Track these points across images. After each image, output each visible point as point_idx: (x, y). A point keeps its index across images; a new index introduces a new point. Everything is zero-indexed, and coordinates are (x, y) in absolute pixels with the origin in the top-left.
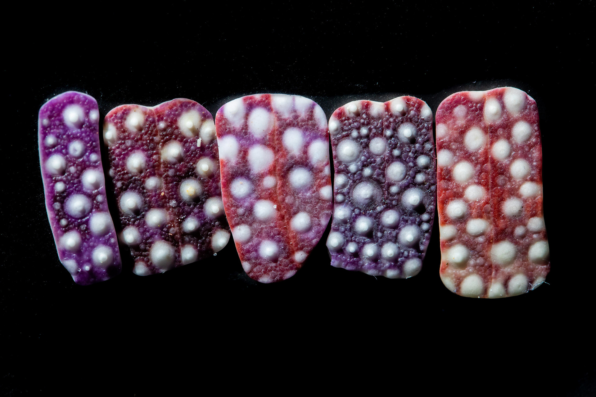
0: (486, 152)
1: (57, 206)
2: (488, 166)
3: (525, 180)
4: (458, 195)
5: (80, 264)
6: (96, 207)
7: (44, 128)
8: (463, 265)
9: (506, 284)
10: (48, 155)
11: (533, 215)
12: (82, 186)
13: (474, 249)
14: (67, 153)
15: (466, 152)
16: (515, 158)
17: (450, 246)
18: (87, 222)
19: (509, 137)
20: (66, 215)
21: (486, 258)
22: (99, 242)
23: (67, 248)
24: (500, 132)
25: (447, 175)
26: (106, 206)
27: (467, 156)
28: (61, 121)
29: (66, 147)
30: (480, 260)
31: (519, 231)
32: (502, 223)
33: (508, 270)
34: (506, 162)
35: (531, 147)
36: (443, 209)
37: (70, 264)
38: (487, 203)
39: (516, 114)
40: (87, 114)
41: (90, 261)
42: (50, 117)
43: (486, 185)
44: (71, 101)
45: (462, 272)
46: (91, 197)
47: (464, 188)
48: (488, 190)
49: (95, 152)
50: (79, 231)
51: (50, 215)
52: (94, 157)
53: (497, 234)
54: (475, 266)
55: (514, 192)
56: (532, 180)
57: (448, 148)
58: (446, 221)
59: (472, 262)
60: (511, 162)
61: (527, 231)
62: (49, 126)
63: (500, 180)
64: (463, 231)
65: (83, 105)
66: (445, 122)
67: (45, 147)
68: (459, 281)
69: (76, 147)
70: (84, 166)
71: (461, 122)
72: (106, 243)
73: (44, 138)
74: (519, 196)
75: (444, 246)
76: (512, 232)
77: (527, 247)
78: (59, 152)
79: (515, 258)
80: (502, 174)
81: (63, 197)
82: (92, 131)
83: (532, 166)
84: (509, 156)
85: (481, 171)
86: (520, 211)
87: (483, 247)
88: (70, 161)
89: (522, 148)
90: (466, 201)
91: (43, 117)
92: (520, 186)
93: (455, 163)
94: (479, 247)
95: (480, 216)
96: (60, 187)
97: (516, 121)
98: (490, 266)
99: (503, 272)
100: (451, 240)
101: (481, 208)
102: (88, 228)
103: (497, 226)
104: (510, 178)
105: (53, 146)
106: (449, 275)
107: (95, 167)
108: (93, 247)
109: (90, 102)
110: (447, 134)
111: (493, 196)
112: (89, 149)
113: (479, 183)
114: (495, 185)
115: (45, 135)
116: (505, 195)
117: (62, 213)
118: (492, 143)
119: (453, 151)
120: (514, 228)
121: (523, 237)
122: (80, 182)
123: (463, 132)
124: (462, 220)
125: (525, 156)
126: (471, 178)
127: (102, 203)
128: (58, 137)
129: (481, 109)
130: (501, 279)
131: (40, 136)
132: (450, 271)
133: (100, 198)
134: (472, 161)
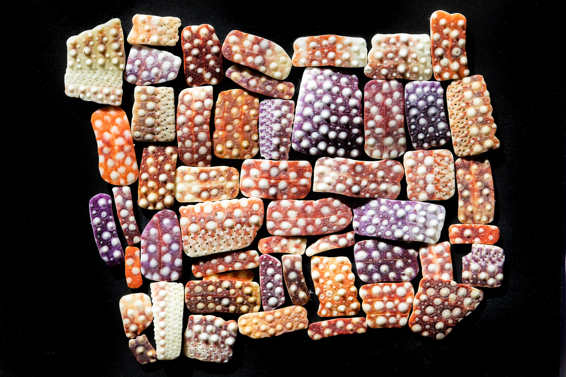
0: (383, 103)
1: (98, 236)
2: (384, 108)
3: (397, 113)
4: (372, 118)
5: (109, 258)
6: (113, 236)
7: (91, 208)
8: (373, 146)
9: (389, 154)
10: (93, 218)
11: (400, 127)
12: (107, 228)
13: (377, 139)
14: (101, 217)
15: (375, 102)
16: (394, 105)
17: (368, 138)
18: (110, 242)
19: (392, 97)
20: (102, 240)
21: (382, 143)
22: (115, 249)
23: (104, 252)
24: (389, 95)
25: (368, 111)
26: (117, 235)
27: (376, 104)
28: (98, 205)
29: (100, 214)
30: (380, 144)
31: (395, 133)
32: (388, 130)
33: (390, 148)
34: (391, 106)
35: (400, 101)
36: (366, 124)
37: (105, 259)
38: (383, 122)
39: (395, 89)
40: (107, 201)
41: (112, 257)
42: (93, 204)
43: (382, 115)
44: (101, 197)
45: (373, 149)
46: (111, 232)
47: (374, 116)
48: (383, 117)
49: (111, 215)
50: (108, 245)
51: (96, 240)
52: (111, 217)
53: (386, 134)
54: (378, 146)
55: (393, 118)
56: (400, 114)
57: (369, 101)
58: (368, 128)
59: (377, 144)
60: (393, 106)
61: (398, 133)
62: (93, 207)
63: (388, 113)
64: (373, 132)
65: (105, 198)
66: (368, 91)
67: (92, 215)
68: (371, 152)
69: (104, 214)
70: (108, 221)
71: (374, 91)
72: (118, 249)
73: (92, 212)
74: (395, 120)
75: (366, 138)
76: (392, 133)
77: (398, 139)
78: (98, 216)
79: (393, 144)
80: (389, 111)
81: (100, 233)
82: (109, 207)
83: (400, 108)
84: (392, 104)
85: (381, 109)
86: (396, 125)
87: (381, 139)
88: (102, 219)
89: (397, 101)
90: (375, 121)
91: (90, 204)
92: (395, 116)
93: (371, 106)
94: (379, 139)
95: (380, 127)
96: (99, 229)
97: (395, 91)
98: (383, 146)
99: (388, 149)
100: (369, 136)
101: (381, 123)
102: (111, 244)
103: (386, 131)
104: (392, 113)
105: (95, 214)
106: (368, 150)
107: (112, 221)
108: (113, 251)
109: (108, 197)
110: (368, 95)
111: (385, 119)
112: (109, 214)
113: (380, 114)
114: (386, 115)
115: (92, 210)
116: (390, 119)
117: (101, 239)
118: (385, 99)
119: (371, 102)
120: (393, 132)
121: (396, 135)
122: (106, 227)
123: (374, 95)
124: (373, 128)
125: (398, 105)
126: (377, 112)
127: (115, 234)
128: (97, 211)
129: (382, 86)
130: (387, 151)
131: (90, 211)
132: (368, 148)
133: (114, 232)
134: (377, 106)
